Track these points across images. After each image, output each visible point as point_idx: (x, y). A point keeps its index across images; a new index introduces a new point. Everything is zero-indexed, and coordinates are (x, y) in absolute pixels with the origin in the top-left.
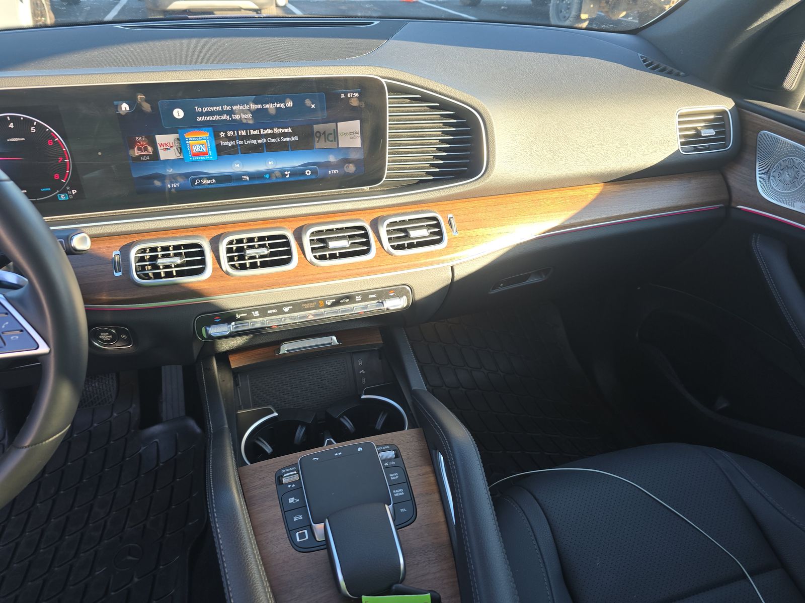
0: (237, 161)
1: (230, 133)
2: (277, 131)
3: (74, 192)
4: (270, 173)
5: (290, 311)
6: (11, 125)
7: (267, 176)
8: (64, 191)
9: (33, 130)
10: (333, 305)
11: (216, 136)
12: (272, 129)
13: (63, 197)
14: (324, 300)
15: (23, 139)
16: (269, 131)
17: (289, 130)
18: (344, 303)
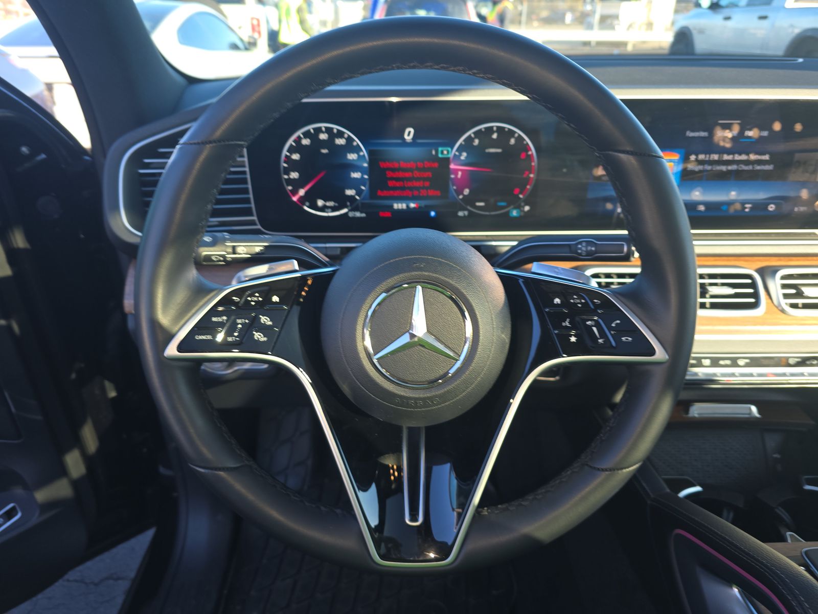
0: (699, 188)
1: (701, 157)
2: (753, 157)
3: (527, 208)
4: (729, 203)
5: (747, 365)
6: (495, 136)
7: (724, 208)
8: (519, 207)
9: (512, 141)
10: (798, 364)
11: (686, 159)
12: (748, 154)
13: (515, 213)
14: (788, 358)
15: (499, 150)
16: (744, 157)
17: (767, 157)
18: (812, 365)
